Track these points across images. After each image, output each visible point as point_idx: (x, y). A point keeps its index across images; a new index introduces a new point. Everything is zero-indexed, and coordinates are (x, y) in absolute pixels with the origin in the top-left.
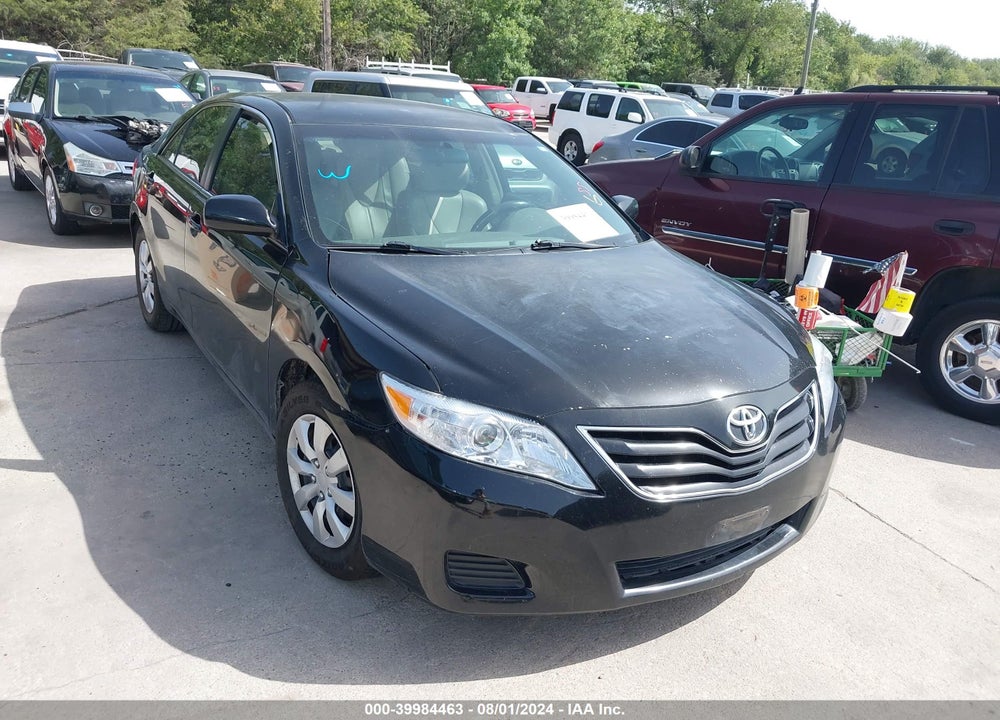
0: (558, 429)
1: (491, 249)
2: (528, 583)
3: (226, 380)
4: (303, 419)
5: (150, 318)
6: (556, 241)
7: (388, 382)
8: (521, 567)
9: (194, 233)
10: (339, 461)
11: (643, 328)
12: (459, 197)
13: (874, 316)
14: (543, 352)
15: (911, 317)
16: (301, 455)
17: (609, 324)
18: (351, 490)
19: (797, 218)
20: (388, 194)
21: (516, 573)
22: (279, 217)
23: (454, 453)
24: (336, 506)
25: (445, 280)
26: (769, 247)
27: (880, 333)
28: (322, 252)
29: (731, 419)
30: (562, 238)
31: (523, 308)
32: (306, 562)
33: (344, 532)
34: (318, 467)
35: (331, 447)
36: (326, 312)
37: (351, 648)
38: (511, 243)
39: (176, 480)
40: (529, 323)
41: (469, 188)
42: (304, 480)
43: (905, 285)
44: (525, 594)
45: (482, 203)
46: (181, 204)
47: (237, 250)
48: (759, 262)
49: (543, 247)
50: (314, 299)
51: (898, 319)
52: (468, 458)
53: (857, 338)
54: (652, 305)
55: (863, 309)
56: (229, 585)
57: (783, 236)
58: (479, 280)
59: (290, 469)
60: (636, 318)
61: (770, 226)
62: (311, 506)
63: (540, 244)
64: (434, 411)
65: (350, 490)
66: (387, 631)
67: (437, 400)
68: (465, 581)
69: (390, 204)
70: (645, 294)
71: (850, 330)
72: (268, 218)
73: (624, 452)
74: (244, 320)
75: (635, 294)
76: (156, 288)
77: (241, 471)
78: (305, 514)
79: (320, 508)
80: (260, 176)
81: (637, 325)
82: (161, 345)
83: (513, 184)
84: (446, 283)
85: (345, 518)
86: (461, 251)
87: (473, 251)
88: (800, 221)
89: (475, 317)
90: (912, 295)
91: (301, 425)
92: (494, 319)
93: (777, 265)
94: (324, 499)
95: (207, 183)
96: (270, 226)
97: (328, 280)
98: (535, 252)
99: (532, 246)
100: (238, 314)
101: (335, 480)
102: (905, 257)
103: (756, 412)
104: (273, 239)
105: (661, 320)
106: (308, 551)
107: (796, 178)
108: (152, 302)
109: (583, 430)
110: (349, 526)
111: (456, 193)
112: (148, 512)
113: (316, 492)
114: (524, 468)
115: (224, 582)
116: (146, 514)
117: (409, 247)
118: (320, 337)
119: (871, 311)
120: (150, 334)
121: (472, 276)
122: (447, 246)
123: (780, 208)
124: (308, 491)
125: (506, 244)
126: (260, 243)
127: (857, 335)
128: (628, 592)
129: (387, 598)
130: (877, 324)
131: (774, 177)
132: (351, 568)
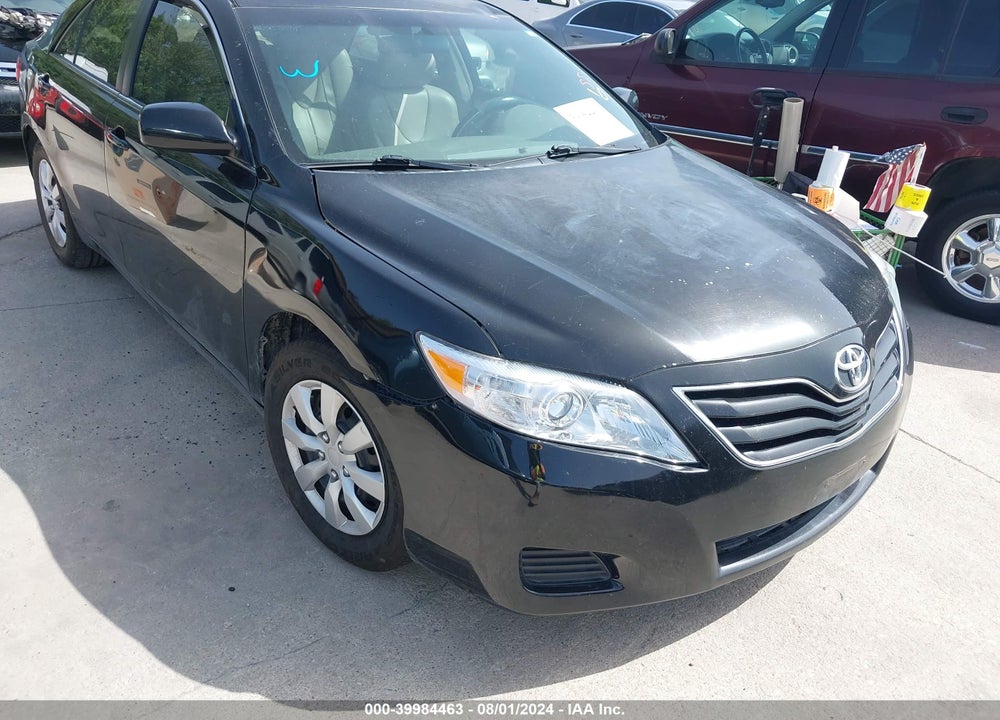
0: (651, 394)
1: (503, 160)
2: (614, 572)
3: (179, 330)
4: (302, 385)
5: (64, 253)
6: (573, 146)
7: (429, 345)
8: (608, 560)
9: (118, 151)
10: (360, 436)
11: (716, 253)
12: (423, 93)
13: (885, 216)
14: (614, 294)
15: (925, 217)
16: (302, 427)
17: (677, 251)
18: (379, 470)
19: (790, 108)
20: (329, 92)
21: (601, 564)
22: (236, 128)
23: (522, 430)
24: (356, 488)
25: (466, 204)
26: (757, 142)
27: (893, 235)
28: (304, 172)
29: (838, 363)
30: (575, 142)
31: (572, 237)
32: (317, 550)
33: (369, 519)
34: (328, 442)
35: (346, 420)
36: (313, 246)
37: (398, 657)
38: (521, 151)
39: (137, 456)
40: (585, 257)
41: (435, 83)
42: (307, 456)
43: (921, 181)
44: (611, 588)
45: (449, 99)
46: (77, 106)
47: (160, 159)
48: (747, 159)
49: (560, 154)
50: (296, 229)
51: (913, 219)
52: (538, 436)
53: (869, 241)
54: (714, 224)
55: (872, 208)
56: (232, 589)
57: (773, 129)
58: (506, 201)
59: (288, 443)
60: (703, 241)
61: (760, 119)
62: (320, 487)
63: (556, 151)
64: (492, 379)
65: (375, 469)
66: (436, 631)
67: (497, 367)
68: (540, 579)
69: (332, 104)
70: (703, 211)
71: (863, 233)
72: (225, 131)
73: (728, 415)
74: (179, 243)
75: (690, 211)
76: (68, 217)
77: (213, 439)
78: (312, 496)
79: (333, 490)
80: (168, 71)
81: (710, 252)
82: (81, 285)
83: (482, 74)
84: (468, 208)
85: (370, 503)
86: (470, 164)
87: (484, 162)
88: (793, 112)
89: (519, 252)
90: (927, 191)
91: (300, 394)
92: (542, 253)
93: (762, 162)
94: (337, 479)
95: (125, 86)
96: (227, 142)
97: (319, 209)
98: (553, 162)
99: (549, 154)
100: (171, 238)
101: (353, 458)
102: (922, 149)
103: (860, 351)
104: (232, 158)
105: (732, 243)
106: (320, 538)
107: (771, 63)
108: (64, 235)
109: (679, 392)
110: (375, 510)
111: (420, 89)
112: (112, 502)
113: (326, 470)
114: (609, 443)
115: (225, 587)
116: (110, 505)
117: (408, 161)
118: (312, 278)
119: (882, 210)
120: (65, 272)
121: (497, 196)
122: (450, 158)
123: (769, 98)
124: (315, 469)
125: (513, 152)
126: (214, 163)
127: (870, 237)
128: (725, 568)
129: (424, 586)
130: (889, 224)
131: (753, 62)
132: (382, 560)
